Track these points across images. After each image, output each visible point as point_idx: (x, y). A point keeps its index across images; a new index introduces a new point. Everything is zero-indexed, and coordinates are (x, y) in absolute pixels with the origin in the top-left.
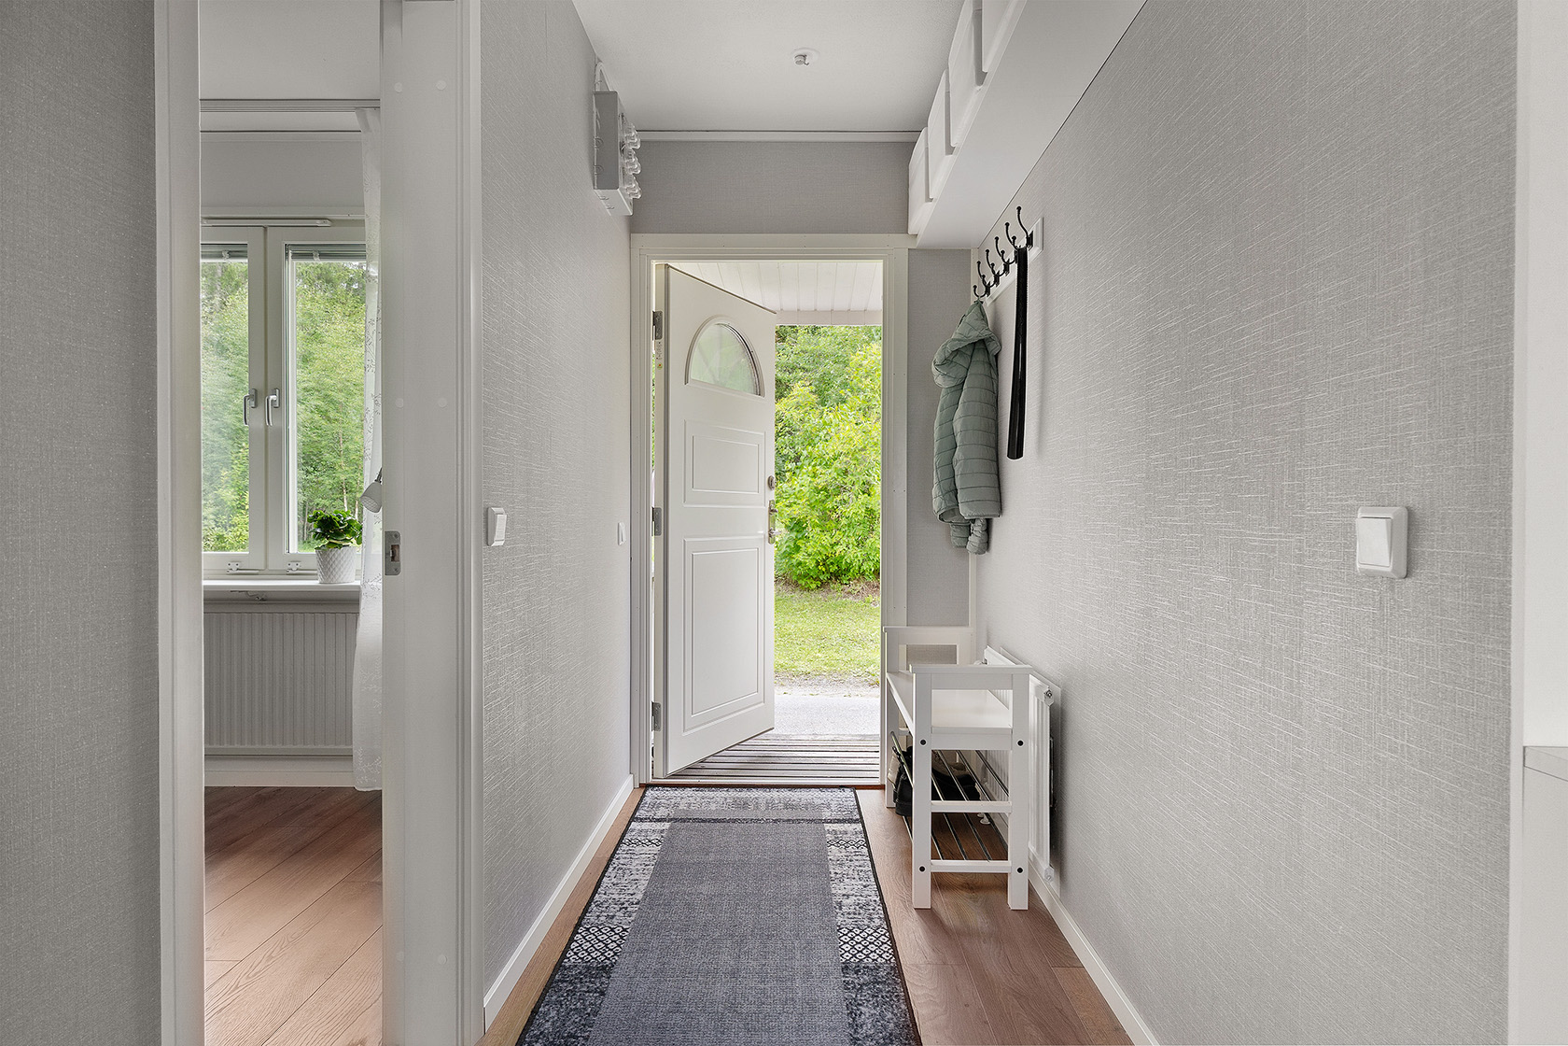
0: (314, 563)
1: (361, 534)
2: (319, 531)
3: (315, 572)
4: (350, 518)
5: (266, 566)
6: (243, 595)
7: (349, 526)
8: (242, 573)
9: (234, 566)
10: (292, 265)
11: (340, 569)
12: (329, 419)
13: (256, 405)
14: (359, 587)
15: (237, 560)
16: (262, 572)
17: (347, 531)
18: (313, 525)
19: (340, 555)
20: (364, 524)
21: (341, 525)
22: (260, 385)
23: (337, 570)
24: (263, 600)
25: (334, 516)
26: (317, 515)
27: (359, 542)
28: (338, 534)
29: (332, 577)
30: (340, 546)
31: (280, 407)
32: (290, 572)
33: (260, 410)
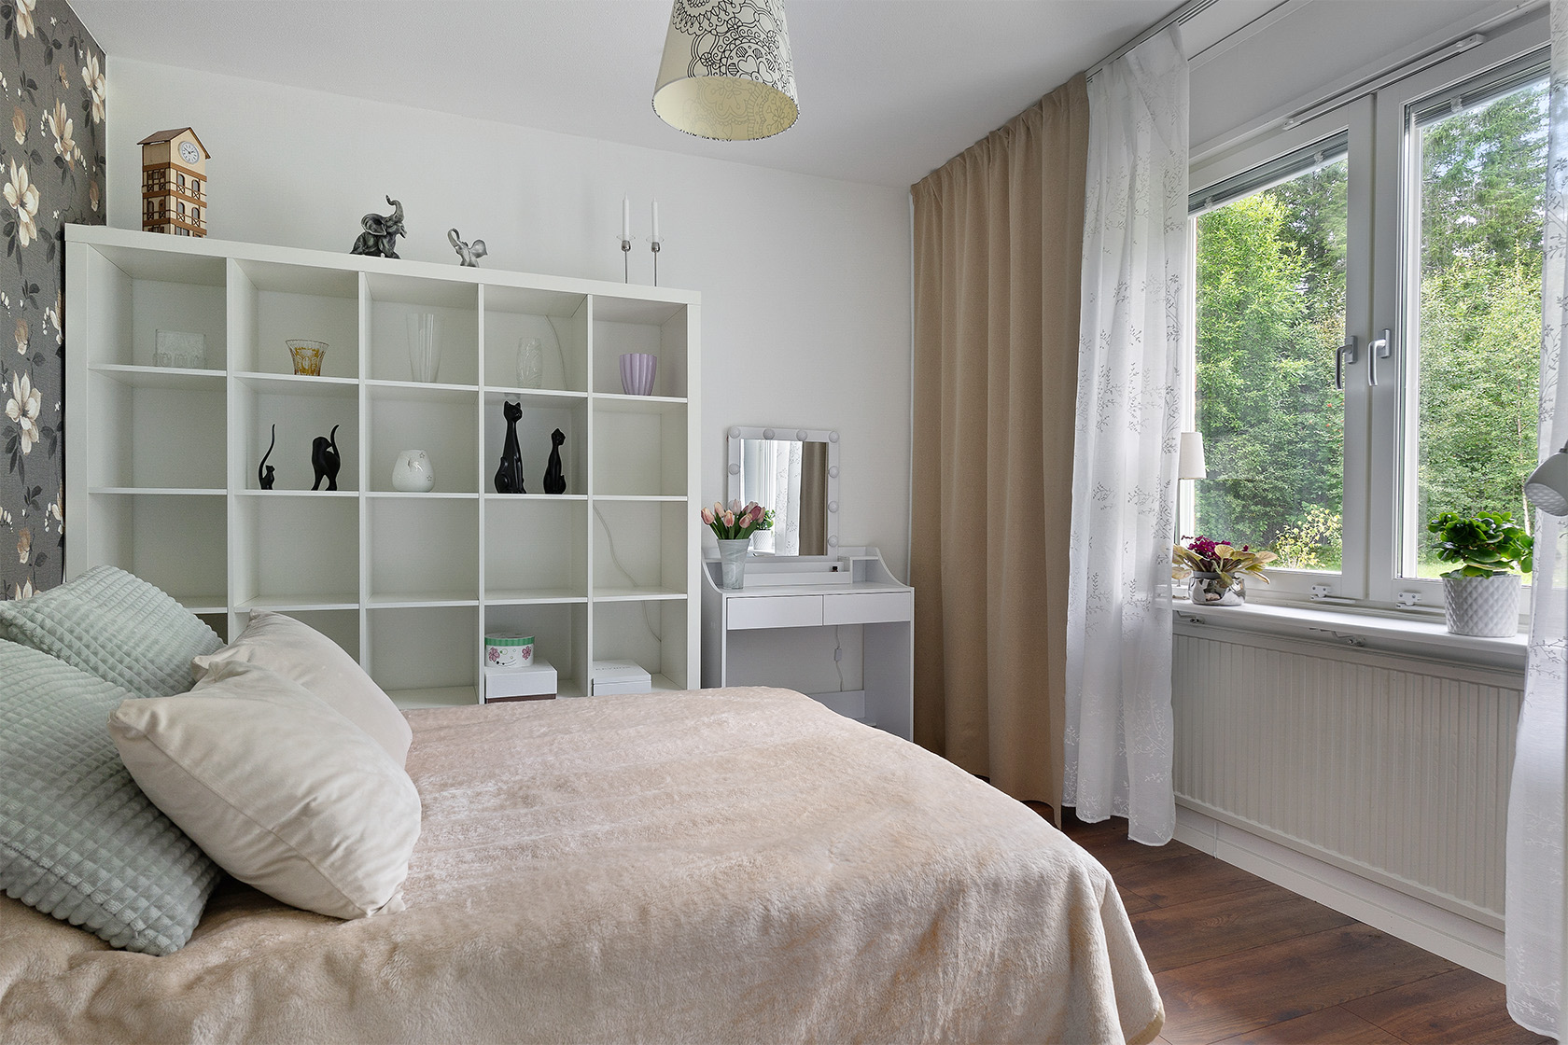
0: (1441, 597)
1: (1531, 553)
2: (1449, 546)
3: (1444, 611)
4: (1509, 525)
5: (1367, 595)
6: (1330, 635)
7: (1507, 539)
8: (1332, 602)
9: (1320, 591)
10: (1417, 133)
11: (1486, 613)
12: (1502, 405)
13: (1356, 359)
14: (1523, 649)
15: (1323, 582)
16: (1359, 603)
17: (1502, 547)
18: (1439, 537)
19: (1487, 588)
20: (1538, 537)
21: (1491, 537)
22: (1361, 327)
23: (1481, 613)
24: (1360, 644)
25: (1476, 521)
26: (1445, 520)
27: (1526, 567)
28: (1484, 552)
29: (1471, 624)
30: (1488, 574)
31: (1392, 356)
32: (1403, 607)
33: (1363, 365)
